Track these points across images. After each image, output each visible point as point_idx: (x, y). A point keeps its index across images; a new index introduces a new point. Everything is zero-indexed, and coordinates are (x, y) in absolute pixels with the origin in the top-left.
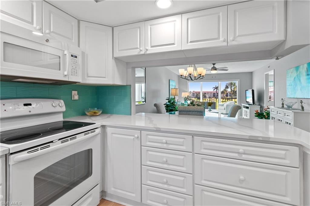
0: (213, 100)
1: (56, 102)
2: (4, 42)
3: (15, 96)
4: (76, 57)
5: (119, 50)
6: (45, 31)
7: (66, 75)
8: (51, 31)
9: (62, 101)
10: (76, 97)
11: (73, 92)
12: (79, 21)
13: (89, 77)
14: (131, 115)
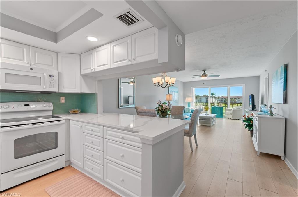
0: (221, 105)
1: (47, 104)
2: (5, 73)
3: (21, 100)
4: (53, 76)
5: (83, 70)
6: (32, 64)
7: (45, 88)
8: (37, 62)
9: (51, 104)
10: (63, 101)
11: (61, 98)
12: (57, 53)
13: (65, 88)
14: (97, 114)
